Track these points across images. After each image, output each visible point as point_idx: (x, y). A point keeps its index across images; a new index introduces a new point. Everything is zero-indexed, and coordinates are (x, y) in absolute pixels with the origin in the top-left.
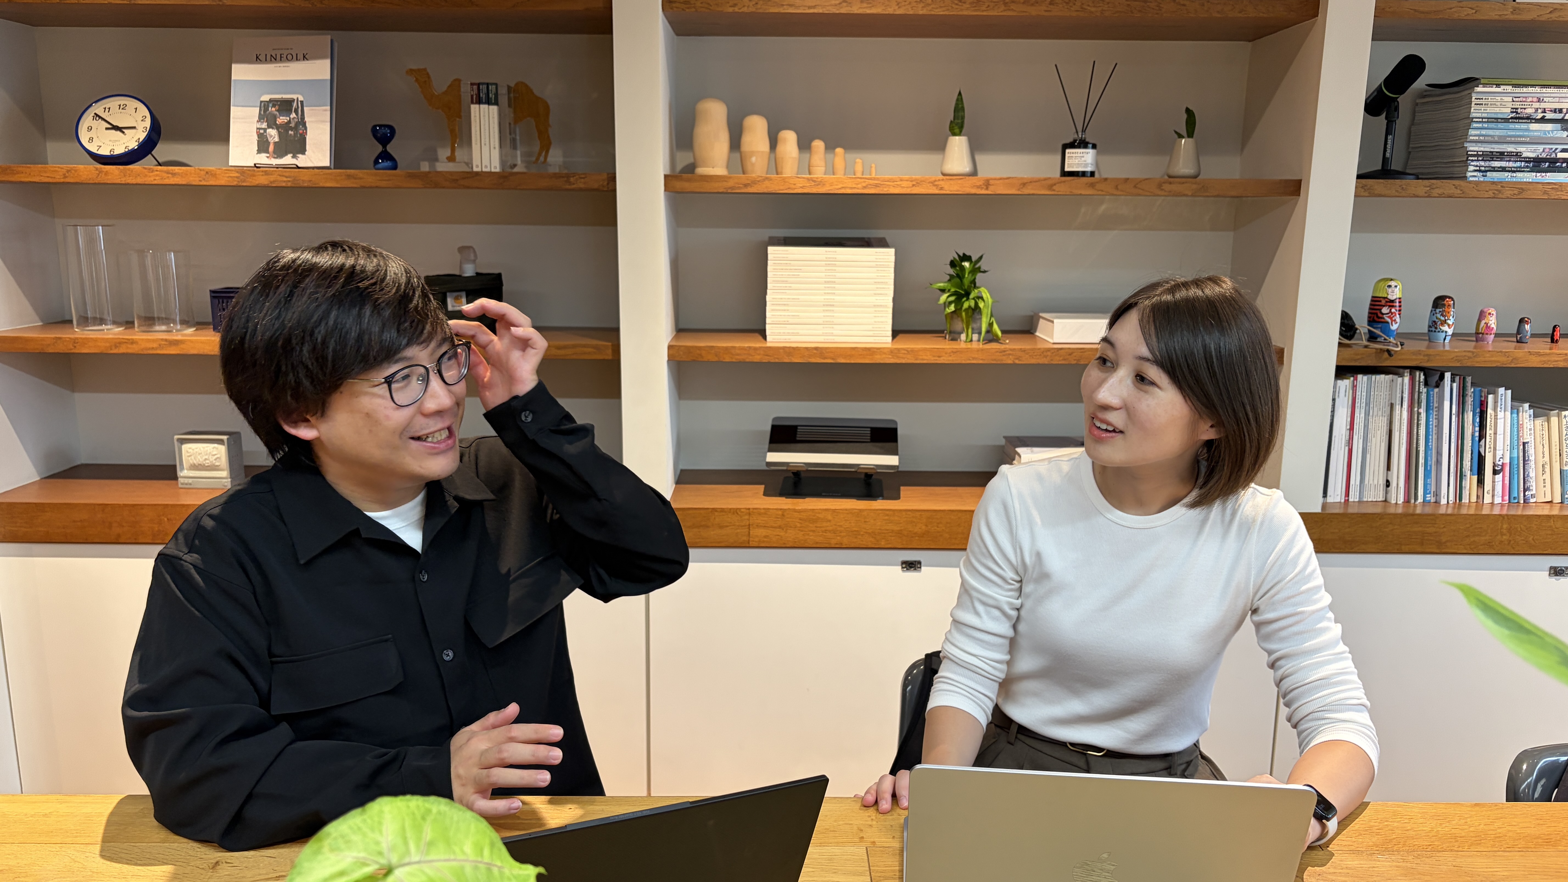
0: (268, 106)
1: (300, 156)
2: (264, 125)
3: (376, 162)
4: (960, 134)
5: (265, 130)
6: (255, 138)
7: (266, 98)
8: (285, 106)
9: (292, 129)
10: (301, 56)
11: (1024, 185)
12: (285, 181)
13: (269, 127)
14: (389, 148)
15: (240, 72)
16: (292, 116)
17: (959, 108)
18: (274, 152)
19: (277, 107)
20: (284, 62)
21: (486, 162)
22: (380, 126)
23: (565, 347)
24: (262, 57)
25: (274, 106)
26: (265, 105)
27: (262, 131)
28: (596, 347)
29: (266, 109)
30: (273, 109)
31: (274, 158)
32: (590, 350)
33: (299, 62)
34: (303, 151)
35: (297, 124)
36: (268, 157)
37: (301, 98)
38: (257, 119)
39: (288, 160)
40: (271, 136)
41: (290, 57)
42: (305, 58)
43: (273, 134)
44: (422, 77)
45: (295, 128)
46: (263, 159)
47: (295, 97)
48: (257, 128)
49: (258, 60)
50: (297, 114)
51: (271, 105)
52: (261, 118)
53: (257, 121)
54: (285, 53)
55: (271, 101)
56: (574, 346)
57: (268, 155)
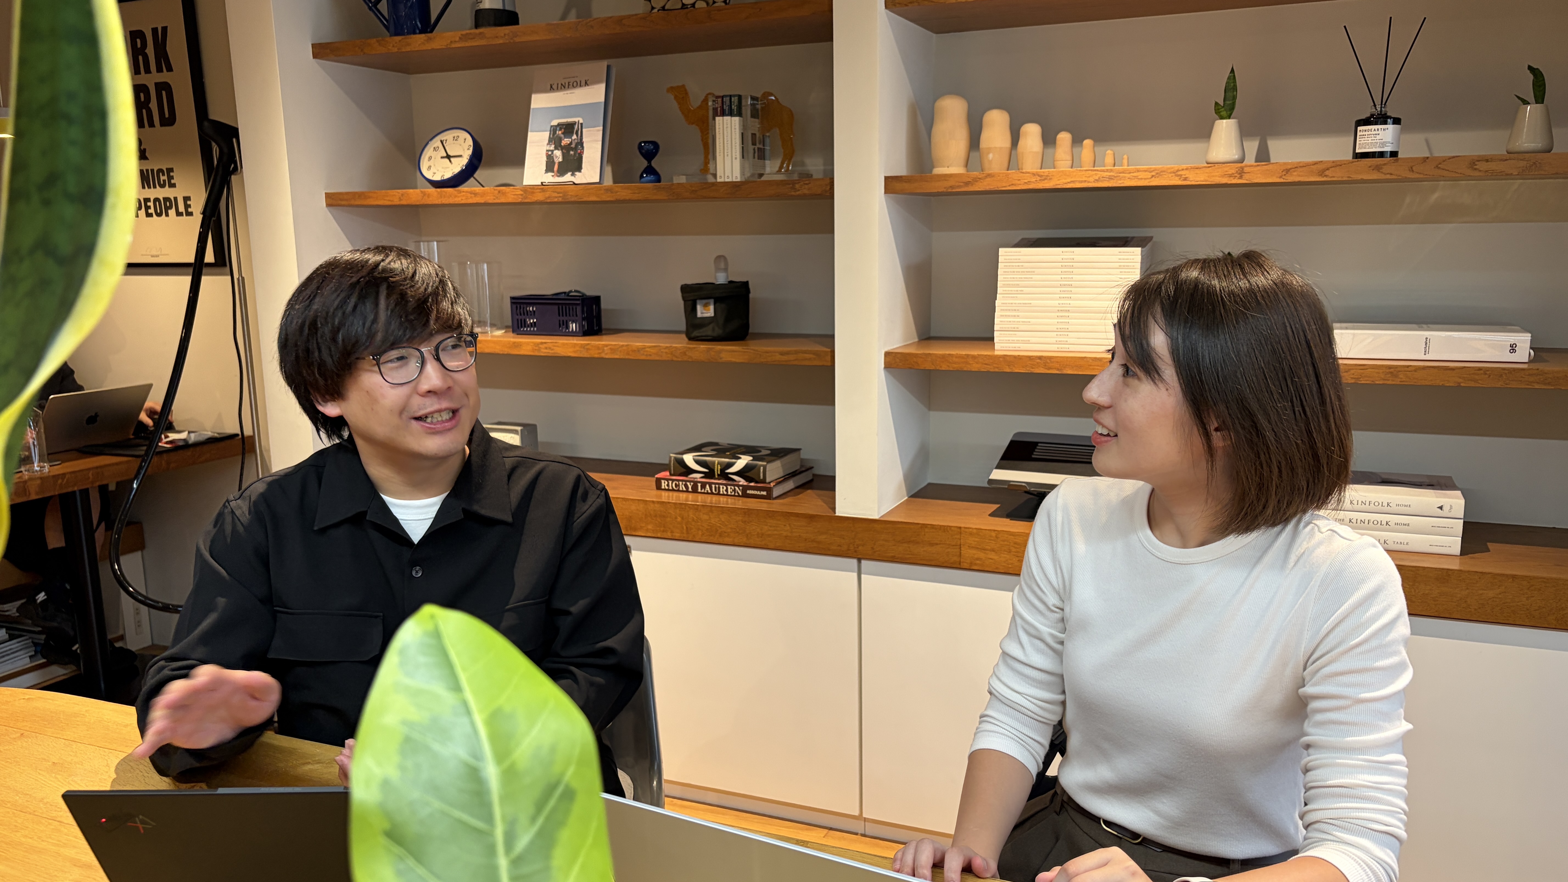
0: (556, 130)
1: (577, 173)
2: (552, 147)
3: (641, 176)
4: (1229, 117)
5: (552, 151)
6: (545, 159)
7: (555, 122)
8: (568, 129)
9: (572, 149)
10: (583, 83)
11: (1287, 171)
12: (556, 197)
13: (556, 148)
14: (654, 163)
15: (539, 101)
16: (573, 138)
17: (1231, 88)
18: (558, 171)
19: (563, 130)
20: (571, 88)
21: (728, 173)
22: (645, 142)
23: (788, 353)
24: (555, 87)
25: (560, 129)
26: (554, 129)
27: (550, 153)
28: (816, 353)
29: (555, 133)
30: (560, 132)
31: (558, 176)
32: (811, 356)
33: (581, 88)
34: (579, 169)
35: (577, 144)
36: (553, 176)
37: (581, 121)
38: (547, 142)
39: (568, 177)
40: (557, 157)
41: (575, 84)
42: (586, 84)
43: (558, 154)
44: (681, 93)
45: (575, 149)
46: (549, 178)
47: (576, 120)
48: (547, 151)
49: (551, 89)
50: (577, 136)
51: (558, 129)
52: (550, 140)
53: (548, 144)
54: (572, 80)
55: (559, 125)
56: (796, 352)
57: (553, 174)
